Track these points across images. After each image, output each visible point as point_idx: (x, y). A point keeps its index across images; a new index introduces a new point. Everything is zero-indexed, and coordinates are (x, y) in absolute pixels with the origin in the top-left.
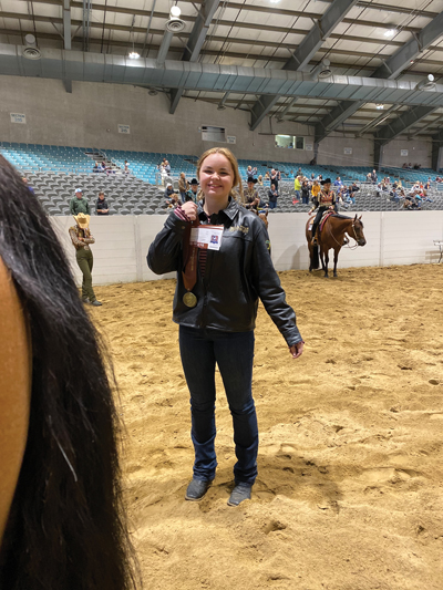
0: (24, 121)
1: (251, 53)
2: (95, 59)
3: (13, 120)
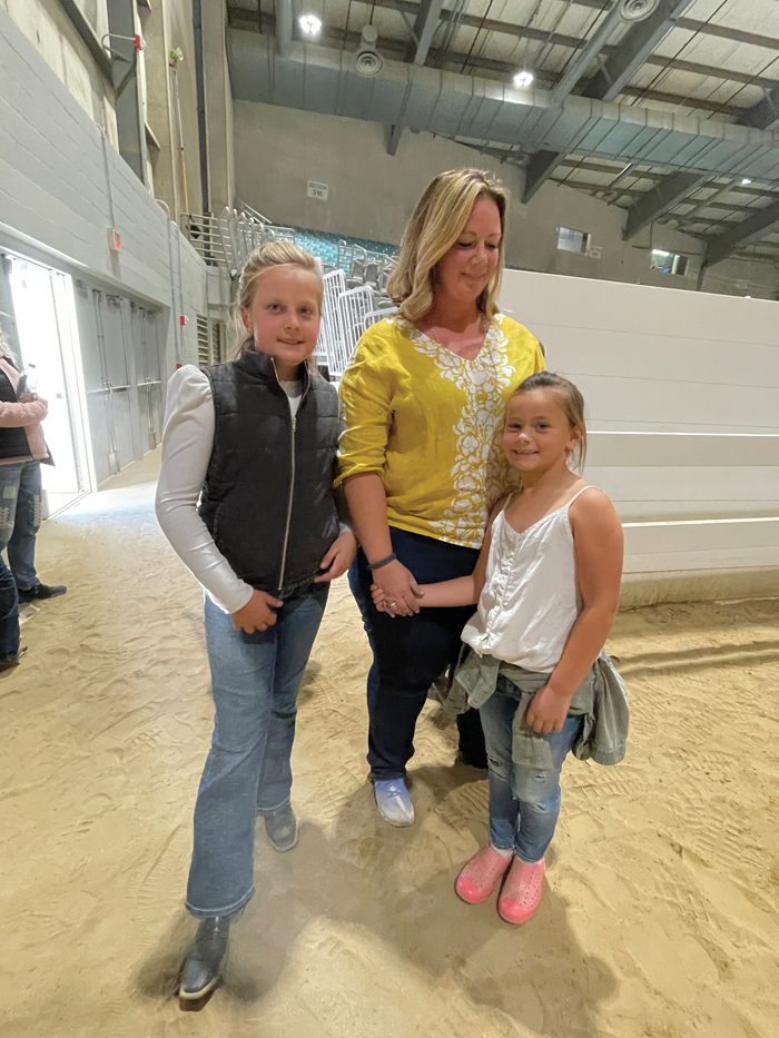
0: (325, 197)
1: (693, 95)
2: (458, 86)
3: (310, 192)
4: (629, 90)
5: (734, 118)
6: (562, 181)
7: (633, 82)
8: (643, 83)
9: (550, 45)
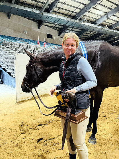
1: (65, 13)
2: (22, 8)
4: (54, 11)
5: (72, 18)
6: (46, 25)
7: (54, 10)
8: (56, 11)
9: (38, 3)
